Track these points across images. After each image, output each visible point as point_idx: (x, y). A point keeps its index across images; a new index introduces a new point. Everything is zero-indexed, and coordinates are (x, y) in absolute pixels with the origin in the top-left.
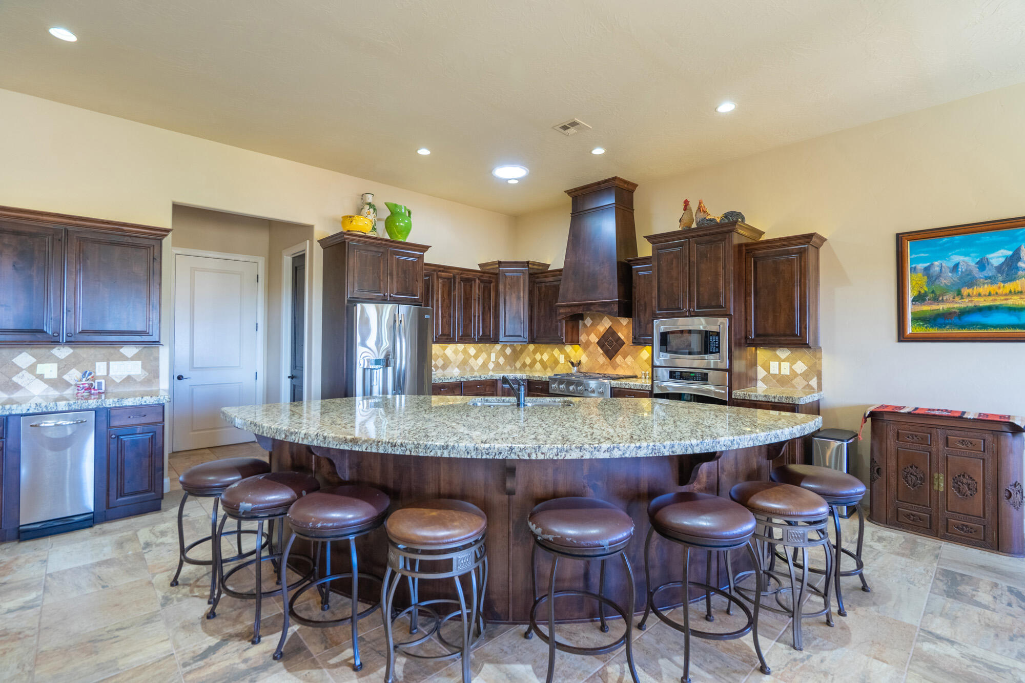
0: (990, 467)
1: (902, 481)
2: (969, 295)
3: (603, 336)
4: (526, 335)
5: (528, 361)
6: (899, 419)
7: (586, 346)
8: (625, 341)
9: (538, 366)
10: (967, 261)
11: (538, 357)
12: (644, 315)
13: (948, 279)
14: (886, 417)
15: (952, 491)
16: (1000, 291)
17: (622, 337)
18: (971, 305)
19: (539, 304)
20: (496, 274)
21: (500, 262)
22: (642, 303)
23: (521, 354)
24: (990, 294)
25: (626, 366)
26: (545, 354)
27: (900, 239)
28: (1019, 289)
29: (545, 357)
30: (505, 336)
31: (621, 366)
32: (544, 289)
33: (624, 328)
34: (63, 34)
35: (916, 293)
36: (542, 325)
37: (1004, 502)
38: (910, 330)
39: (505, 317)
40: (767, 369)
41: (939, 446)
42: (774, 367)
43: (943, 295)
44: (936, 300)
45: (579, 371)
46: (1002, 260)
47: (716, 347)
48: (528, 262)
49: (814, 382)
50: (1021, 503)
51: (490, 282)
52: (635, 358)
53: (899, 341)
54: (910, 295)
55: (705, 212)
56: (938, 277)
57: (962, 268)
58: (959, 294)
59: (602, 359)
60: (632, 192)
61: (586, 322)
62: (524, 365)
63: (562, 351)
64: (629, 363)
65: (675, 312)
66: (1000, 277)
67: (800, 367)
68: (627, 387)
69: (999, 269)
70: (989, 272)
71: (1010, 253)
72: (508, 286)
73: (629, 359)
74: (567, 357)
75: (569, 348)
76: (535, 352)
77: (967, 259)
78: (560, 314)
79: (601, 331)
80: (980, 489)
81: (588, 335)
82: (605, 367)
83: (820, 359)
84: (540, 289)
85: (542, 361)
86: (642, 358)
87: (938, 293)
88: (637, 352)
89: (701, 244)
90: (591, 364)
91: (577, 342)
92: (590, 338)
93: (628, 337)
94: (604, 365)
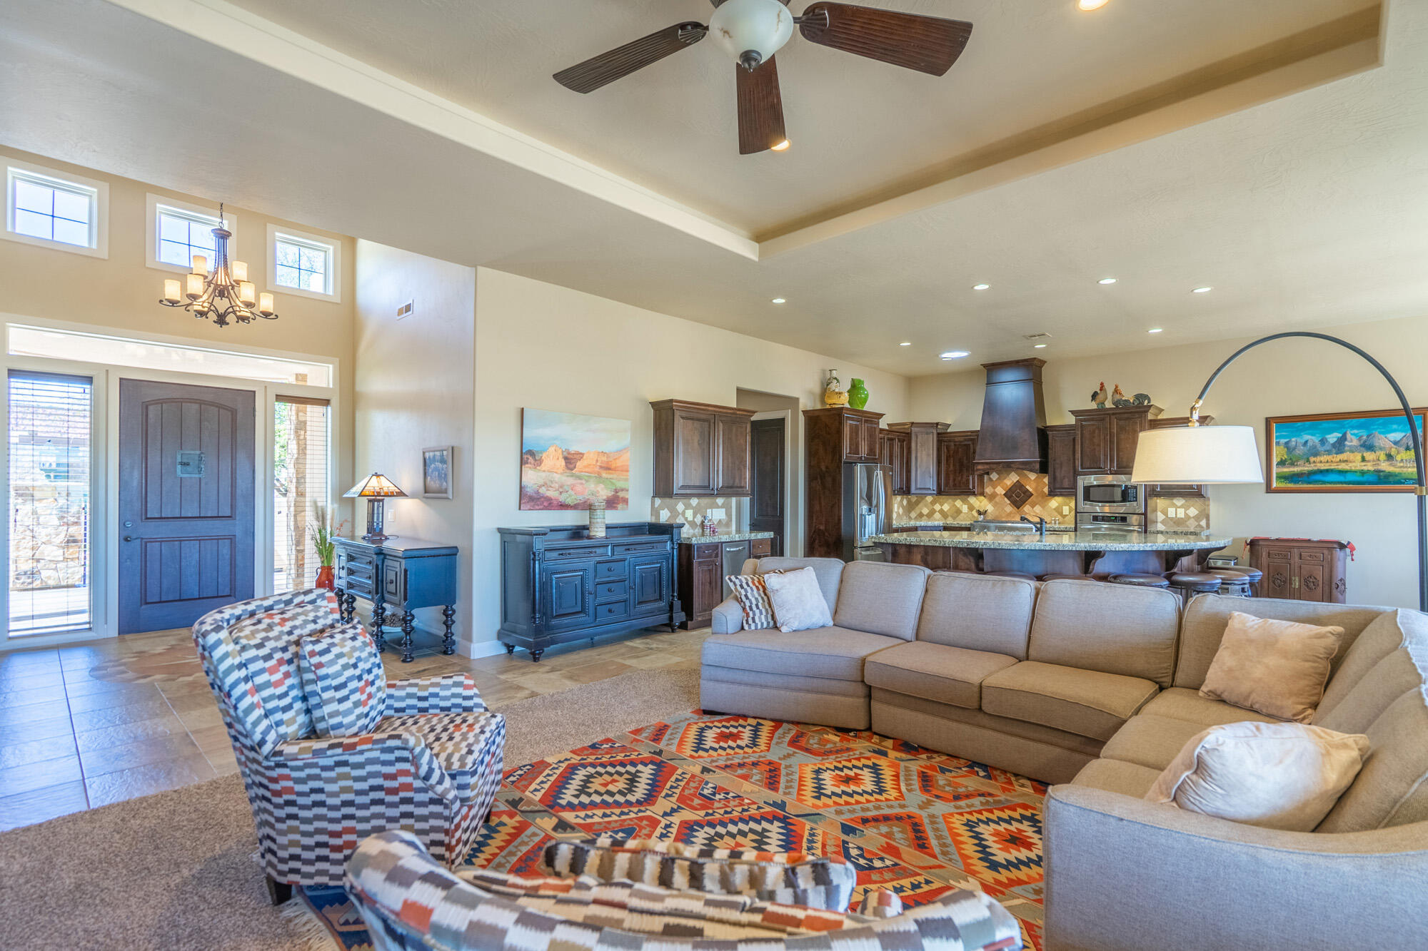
0: (1326, 570)
1: (1271, 584)
2: (1314, 462)
3: (1010, 489)
4: (935, 488)
5: (925, 511)
6: (1270, 543)
7: (992, 497)
8: (1033, 492)
9: (937, 515)
10: (1313, 439)
11: (937, 507)
13: (1301, 450)
14: (1261, 543)
15: (1303, 587)
16: (1334, 460)
17: (1031, 490)
18: (1316, 468)
19: (947, 460)
20: (908, 433)
21: (913, 423)
23: (917, 505)
24: (1327, 462)
25: (1034, 514)
26: (946, 505)
27: (1268, 421)
28: (1345, 459)
29: (946, 507)
30: (917, 489)
31: (1029, 514)
32: (953, 447)
33: (1034, 482)
34: (779, 301)
35: (1279, 460)
36: (951, 478)
37: (1334, 591)
38: (1274, 485)
39: (916, 471)
40: (1165, 513)
41: (1296, 560)
42: (1171, 512)
43: (1297, 461)
44: (1292, 464)
45: (984, 519)
46: (1335, 440)
47: (1134, 497)
48: (937, 424)
49: (1203, 523)
50: (1344, 591)
51: (904, 440)
52: (1043, 507)
53: (1267, 492)
54: (1275, 461)
55: (1120, 394)
56: (1294, 449)
57: (1310, 444)
58: (1308, 461)
59: (1009, 508)
60: (1041, 367)
61: (991, 476)
62: (921, 515)
63: (964, 501)
64: (1038, 512)
65: (1099, 470)
66: (1334, 451)
67: (1193, 512)
69: (1333, 445)
70: (1327, 447)
71: (1340, 435)
72: (919, 445)
73: (1038, 507)
74: (971, 508)
75: (972, 500)
76: (933, 503)
77: (1313, 438)
78: (978, 470)
79: (1009, 484)
80: (1321, 583)
81: (994, 488)
82: (1012, 515)
83: (1208, 505)
84: (948, 447)
85: (941, 512)
86: (1049, 505)
87: (1294, 460)
88: (1045, 502)
89: (1120, 419)
90: (997, 513)
91: (982, 494)
92: (996, 490)
93: (1036, 489)
94: (1011, 513)
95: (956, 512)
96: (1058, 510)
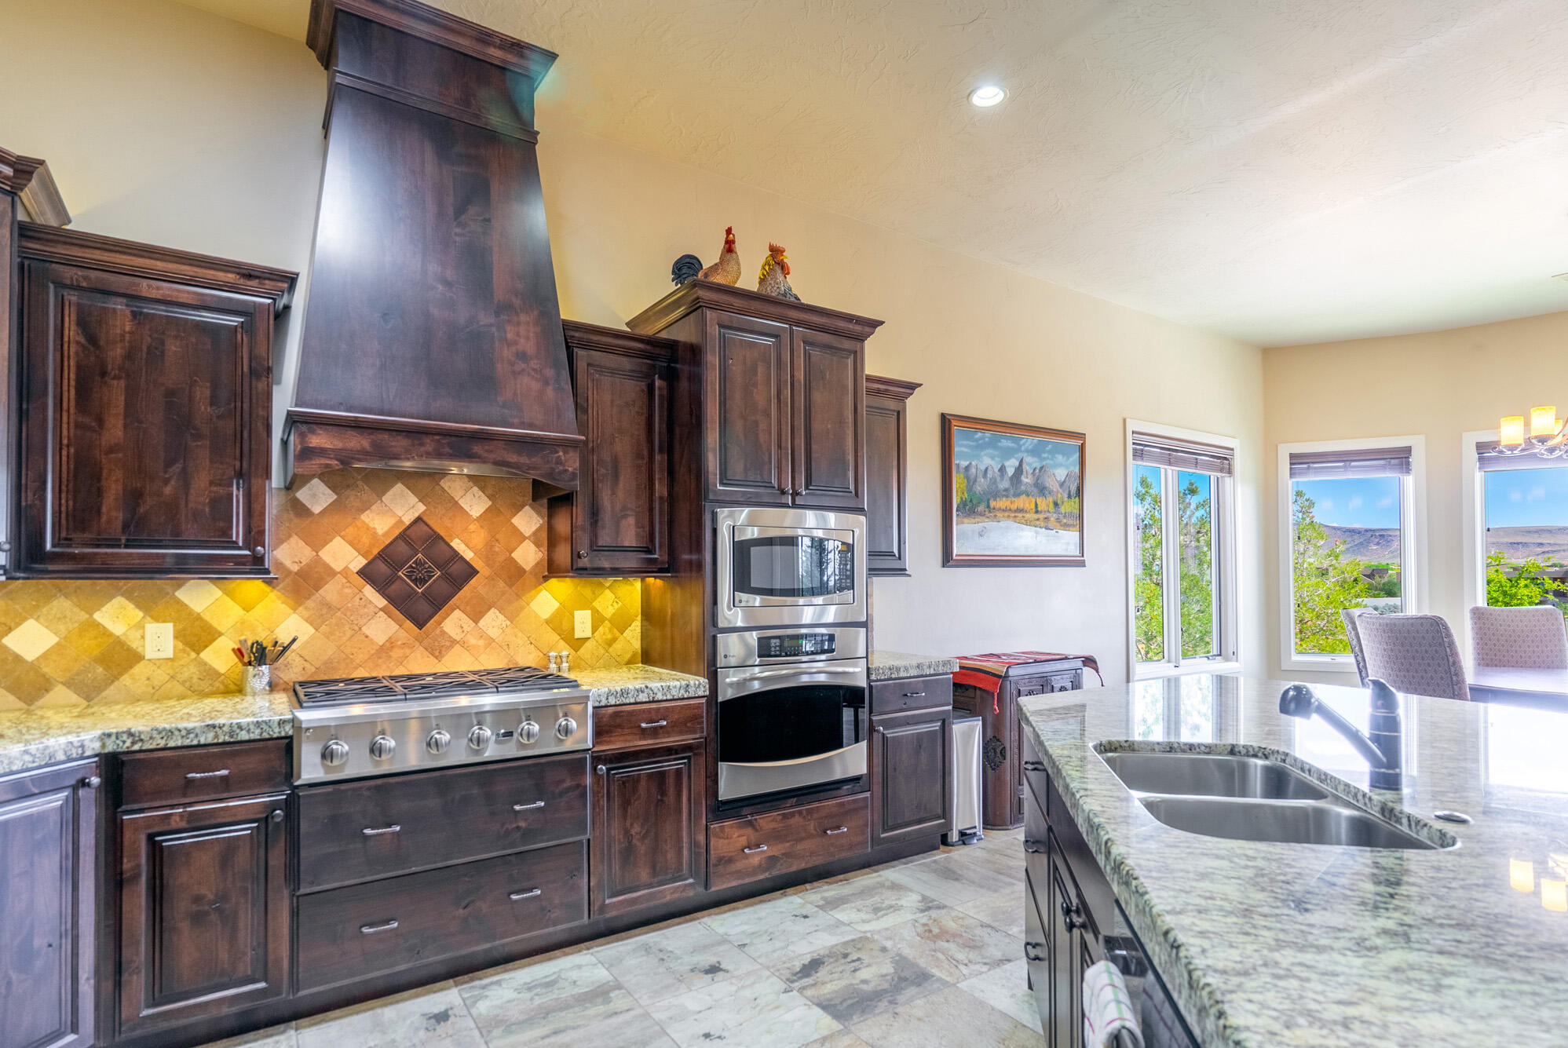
3: (387, 552)
8: (478, 564)
12: (613, 493)
17: (468, 555)
22: (606, 456)
25: (481, 643)
31: (463, 644)
33: (484, 526)
47: (847, 577)
52: (512, 617)
59: (383, 626)
63: (157, 606)
64: (493, 633)
65: (763, 492)
68: (643, 697)
73: (493, 622)
75: (198, 595)
79: (380, 532)
81: (316, 544)
82: (396, 653)
86: (536, 616)
88: (519, 596)
89: (811, 344)
90: (330, 650)
91: (256, 565)
92: (326, 554)
93: (488, 554)
94: (390, 644)
95: (104, 659)
96: (561, 625)
